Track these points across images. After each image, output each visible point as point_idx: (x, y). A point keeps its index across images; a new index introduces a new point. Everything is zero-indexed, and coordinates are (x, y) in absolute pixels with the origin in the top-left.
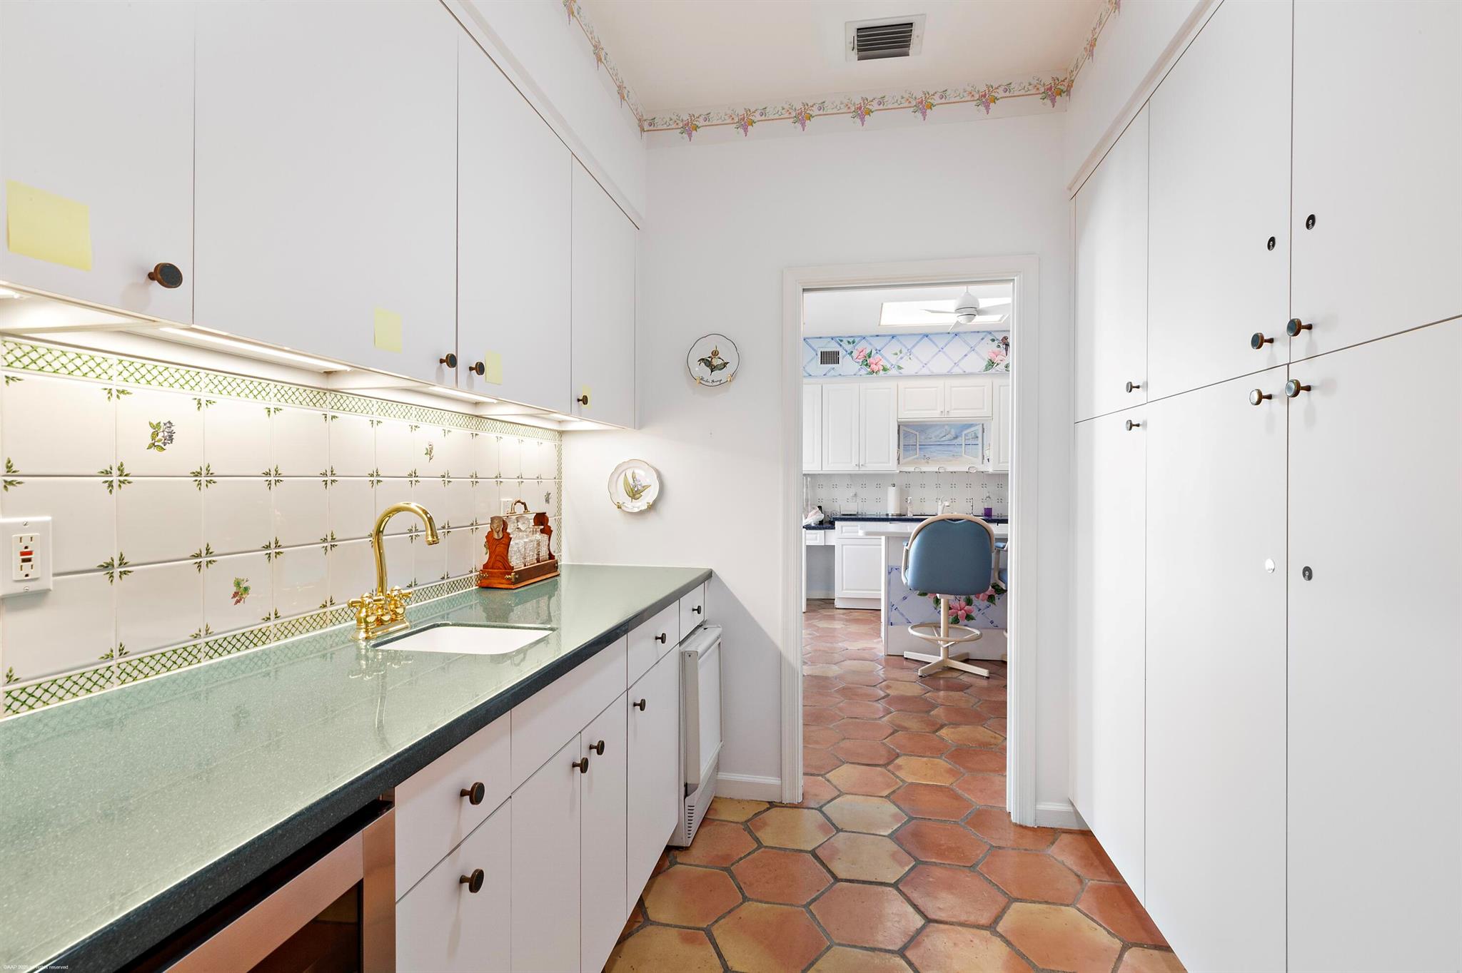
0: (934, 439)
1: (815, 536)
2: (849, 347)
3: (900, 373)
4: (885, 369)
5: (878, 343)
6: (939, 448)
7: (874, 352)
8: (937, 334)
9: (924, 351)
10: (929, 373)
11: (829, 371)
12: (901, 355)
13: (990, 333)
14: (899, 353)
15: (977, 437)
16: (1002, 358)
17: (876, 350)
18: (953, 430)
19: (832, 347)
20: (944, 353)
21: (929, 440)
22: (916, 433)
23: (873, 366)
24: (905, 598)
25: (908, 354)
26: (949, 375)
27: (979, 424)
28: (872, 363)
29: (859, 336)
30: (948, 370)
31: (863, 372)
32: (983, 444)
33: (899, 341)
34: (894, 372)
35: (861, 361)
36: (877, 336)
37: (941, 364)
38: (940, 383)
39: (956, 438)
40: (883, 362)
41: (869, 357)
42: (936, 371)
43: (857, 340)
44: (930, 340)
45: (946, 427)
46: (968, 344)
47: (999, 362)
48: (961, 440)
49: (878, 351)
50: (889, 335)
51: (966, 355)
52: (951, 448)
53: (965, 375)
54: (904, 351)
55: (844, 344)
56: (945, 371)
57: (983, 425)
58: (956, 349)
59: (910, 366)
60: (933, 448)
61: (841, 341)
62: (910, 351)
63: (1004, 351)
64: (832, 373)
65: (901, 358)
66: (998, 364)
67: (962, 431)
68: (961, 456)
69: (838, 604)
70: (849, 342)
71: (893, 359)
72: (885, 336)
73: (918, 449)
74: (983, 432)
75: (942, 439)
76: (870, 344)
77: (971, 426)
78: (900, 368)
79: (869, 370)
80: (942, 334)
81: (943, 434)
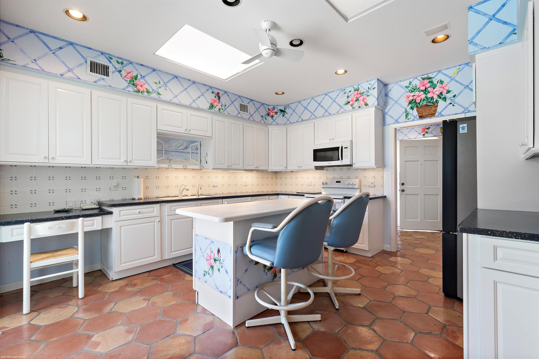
0: (173, 148)
1: (92, 222)
2: (119, 66)
3: (159, 97)
4: (148, 92)
5: (143, 71)
6: (177, 153)
7: (139, 77)
8: (183, 78)
9: (175, 87)
10: (178, 102)
11: (99, 80)
12: (160, 85)
13: (211, 87)
14: (158, 83)
15: (198, 149)
16: (217, 104)
17: (141, 75)
18: (184, 143)
19: (102, 61)
20: (187, 92)
21: (171, 148)
22: (162, 142)
23: (139, 87)
24: (246, 270)
25: (165, 86)
26: (189, 107)
27: (199, 141)
28: (139, 85)
29: (128, 61)
30: (190, 104)
31: (131, 89)
32: (200, 154)
33: (158, 74)
34: (154, 95)
35: (129, 80)
36: (142, 65)
37: (185, 99)
38: (184, 111)
39: (186, 148)
40: (146, 86)
41: (136, 79)
42: (183, 102)
43: (125, 63)
44: (179, 80)
45: (181, 141)
46: (201, 91)
47: (216, 106)
48: (189, 150)
49: (143, 77)
50: (151, 68)
51: (199, 97)
52: (184, 154)
53: (199, 109)
54: (162, 83)
55: (114, 61)
56: (188, 104)
57: (200, 142)
58: (194, 92)
59: (166, 95)
60: (173, 153)
61: (111, 58)
62: (165, 84)
63: (218, 101)
64: (102, 82)
65: (160, 87)
66: (215, 107)
67: (189, 145)
68: (190, 159)
69: (113, 275)
70: (118, 62)
71: (155, 87)
72: (147, 67)
73: (164, 153)
74: (201, 146)
75: (180, 148)
76: (136, 69)
77: (194, 142)
78: (159, 94)
79: (136, 89)
80: (185, 79)
81: (179, 145)
